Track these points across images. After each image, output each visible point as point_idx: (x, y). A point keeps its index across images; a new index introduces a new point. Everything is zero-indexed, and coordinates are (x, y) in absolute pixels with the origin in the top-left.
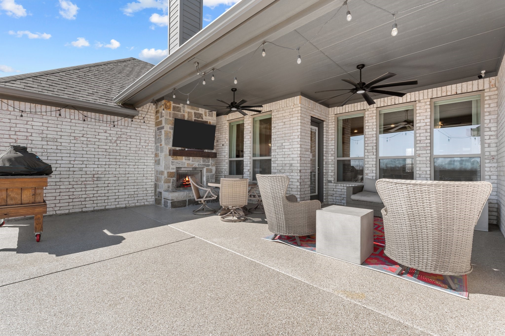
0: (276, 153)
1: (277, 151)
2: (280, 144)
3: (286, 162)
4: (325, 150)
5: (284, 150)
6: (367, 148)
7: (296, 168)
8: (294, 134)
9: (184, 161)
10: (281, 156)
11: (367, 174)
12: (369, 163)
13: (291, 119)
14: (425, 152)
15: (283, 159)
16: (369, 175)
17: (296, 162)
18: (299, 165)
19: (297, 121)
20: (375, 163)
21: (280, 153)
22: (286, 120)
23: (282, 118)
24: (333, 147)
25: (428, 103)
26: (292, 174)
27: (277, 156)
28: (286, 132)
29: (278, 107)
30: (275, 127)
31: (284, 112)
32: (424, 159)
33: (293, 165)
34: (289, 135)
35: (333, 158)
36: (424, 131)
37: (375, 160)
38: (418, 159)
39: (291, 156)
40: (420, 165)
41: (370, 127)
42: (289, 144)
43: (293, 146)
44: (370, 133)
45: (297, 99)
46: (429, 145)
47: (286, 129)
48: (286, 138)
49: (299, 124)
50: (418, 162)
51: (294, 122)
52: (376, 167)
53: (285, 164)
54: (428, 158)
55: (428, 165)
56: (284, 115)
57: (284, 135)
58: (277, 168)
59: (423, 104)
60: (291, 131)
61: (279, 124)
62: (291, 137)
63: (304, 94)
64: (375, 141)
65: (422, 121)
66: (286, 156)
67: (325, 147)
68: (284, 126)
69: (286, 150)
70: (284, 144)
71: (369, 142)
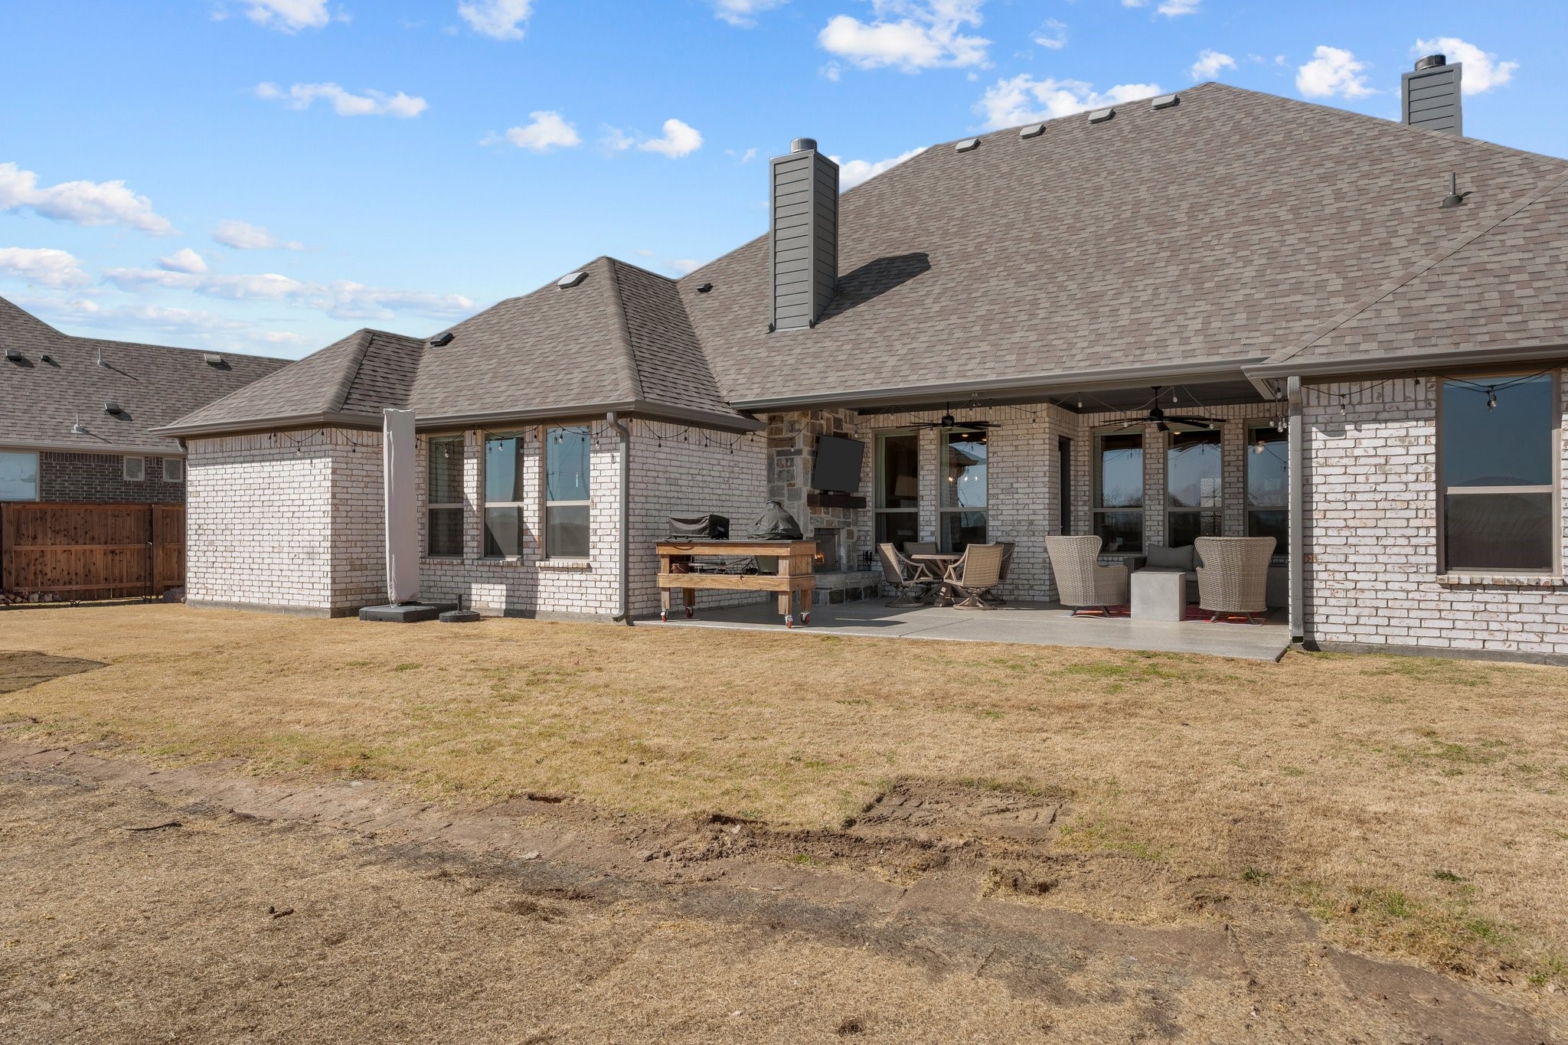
0: (999, 502)
1: (1001, 497)
2: (1009, 486)
3: (1020, 518)
4: (1072, 493)
5: (1015, 496)
6: (1149, 492)
7: (1041, 528)
8: (1035, 469)
9: (823, 515)
10: (1011, 507)
11: (1149, 538)
12: (1153, 518)
13: (1031, 442)
14: (1236, 502)
15: (1015, 512)
16: (1153, 539)
17: (1042, 517)
18: (1047, 523)
19: (1042, 447)
20: (1161, 518)
21: (1007, 502)
22: (1021, 442)
23: (1012, 438)
24: (1087, 488)
25: (1240, 426)
26: (1032, 539)
27: (1000, 507)
28: (1020, 464)
29: (1003, 417)
30: (995, 453)
31: (1015, 427)
32: (1236, 512)
33: (1036, 523)
34: (1026, 469)
35: (1087, 508)
36: (1235, 469)
37: (1161, 513)
38: (1227, 512)
39: (1031, 507)
40: (1230, 523)
41: (1154, 456)
42: (1026, 485)
43: (1035, 490)
44: (1153, 466)
45: (1042, 408)
46: (1241, 490)
47: (1020, 458)
48: (1020, 475)
49: (1047, 452)
50: (1227, 517)
51: (1036, 447)
52: (1164, 525)
53: (1019, 522)
54: (1241, 512)
55: (1241, 522)
56: (1015, 432)
57: (1015, 470)
58: (1002, 528)
59: (1234, 426)
60: (1031, 464)
61: (1005, 449)
62: (1031, 474)
63: (1053, 400)
64: (1161, 481)
65: (1232, 453)
66: (1021, 507)
67: (1072, 488)
68: (1015, 453)
69: (1021, 496)
70: (1015, 485)
71: (1152, 482)
